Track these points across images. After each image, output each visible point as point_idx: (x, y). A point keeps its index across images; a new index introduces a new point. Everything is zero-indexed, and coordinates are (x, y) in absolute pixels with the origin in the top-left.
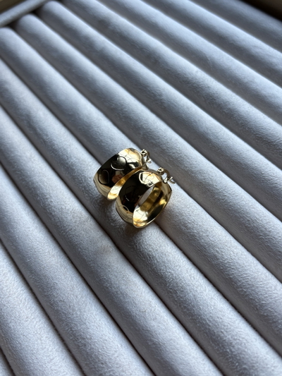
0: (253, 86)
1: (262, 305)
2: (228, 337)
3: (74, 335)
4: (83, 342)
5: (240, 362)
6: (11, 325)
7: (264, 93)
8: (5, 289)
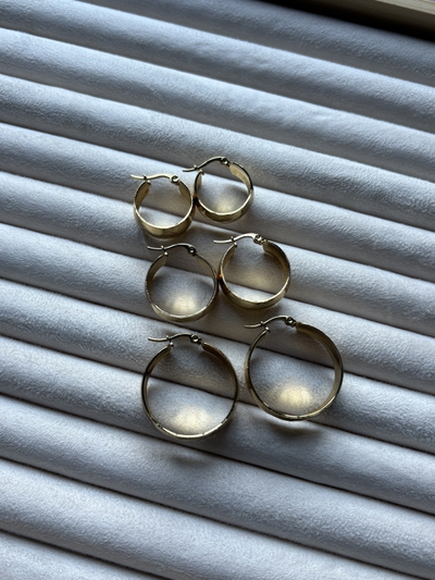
0: (233, 106)
1: (399, 364)
2: (390, 414)
3: (254, 515)
4: (267, 514)
5: (413, 427)
6: (184, 556)
7: (251, 110)
8: (141, 527)
